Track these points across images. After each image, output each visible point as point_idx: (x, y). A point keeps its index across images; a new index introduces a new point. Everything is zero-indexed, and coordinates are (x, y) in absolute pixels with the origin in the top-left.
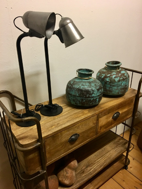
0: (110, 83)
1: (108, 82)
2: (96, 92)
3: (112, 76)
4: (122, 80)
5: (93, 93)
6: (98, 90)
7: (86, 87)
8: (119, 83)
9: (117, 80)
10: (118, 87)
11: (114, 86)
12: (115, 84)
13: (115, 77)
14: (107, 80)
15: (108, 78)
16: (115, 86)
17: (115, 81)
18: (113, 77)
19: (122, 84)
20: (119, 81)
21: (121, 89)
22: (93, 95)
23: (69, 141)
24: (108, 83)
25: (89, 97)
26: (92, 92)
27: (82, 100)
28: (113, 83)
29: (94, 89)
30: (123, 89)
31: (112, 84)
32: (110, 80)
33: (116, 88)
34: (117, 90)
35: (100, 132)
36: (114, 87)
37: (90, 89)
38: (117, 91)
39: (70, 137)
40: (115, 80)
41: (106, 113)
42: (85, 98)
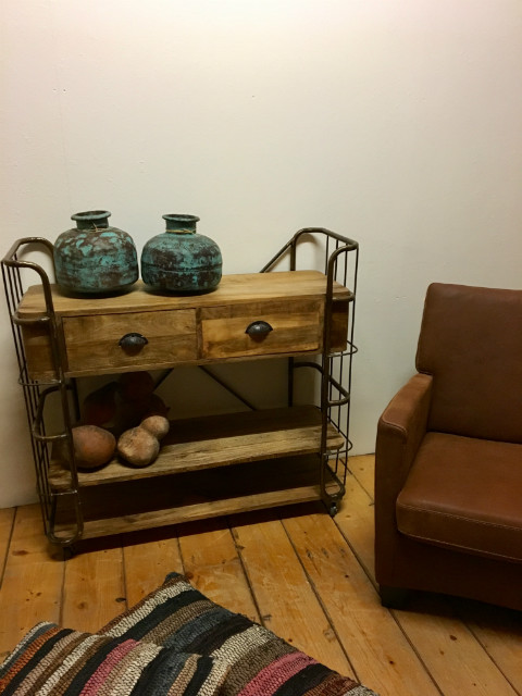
0: (72, 258)
1: (67, 256)
2: (189, 259)
3: (75, 241)
4: (100, 252)
5: (182, 261)
6: (196, 256)
7: (169, 246)
8: (93, 259)
9: (86, 250)
10: (91, 268)
11: (81, 266)
12: (83, 261)
13: (82, 245)
14: (66, 251)
15: (68, 247)
16: (84, 267)
17: (82, 254)
18: (78, 243)
19: (103, 263)
20: (92, 254)
21: (102, 275)
22: (182, 265)
23: (120, 344)
24: (68, 259)
25: (173, 269)
26: (179, 258)
27: (161, 273)
28: (78, 259)
29: (184, 252)
30: (110, 274)
31: (75, 261)
32: (72, 251)
33: (86, 271)
34: (91, 275)
35: (210, 355)
36: (82, 270)
37: (176, 252)
38: (92, 280)
39: (122, 336)
40: (81, 251)
41: (225, 314)
42: (167, 269)
